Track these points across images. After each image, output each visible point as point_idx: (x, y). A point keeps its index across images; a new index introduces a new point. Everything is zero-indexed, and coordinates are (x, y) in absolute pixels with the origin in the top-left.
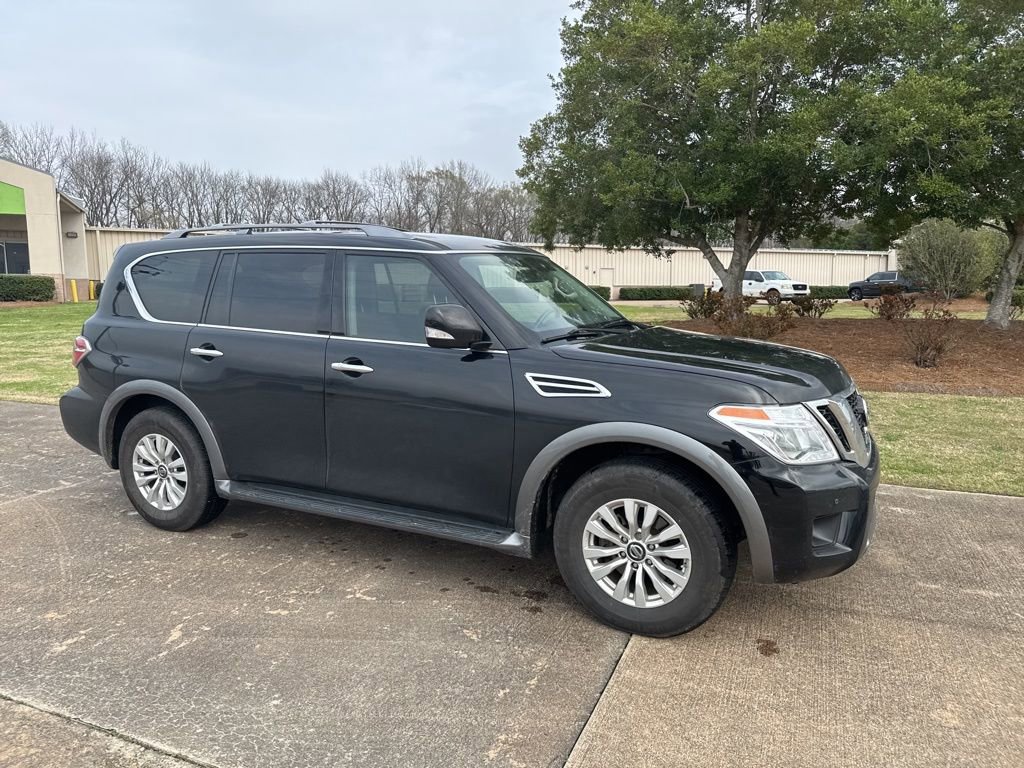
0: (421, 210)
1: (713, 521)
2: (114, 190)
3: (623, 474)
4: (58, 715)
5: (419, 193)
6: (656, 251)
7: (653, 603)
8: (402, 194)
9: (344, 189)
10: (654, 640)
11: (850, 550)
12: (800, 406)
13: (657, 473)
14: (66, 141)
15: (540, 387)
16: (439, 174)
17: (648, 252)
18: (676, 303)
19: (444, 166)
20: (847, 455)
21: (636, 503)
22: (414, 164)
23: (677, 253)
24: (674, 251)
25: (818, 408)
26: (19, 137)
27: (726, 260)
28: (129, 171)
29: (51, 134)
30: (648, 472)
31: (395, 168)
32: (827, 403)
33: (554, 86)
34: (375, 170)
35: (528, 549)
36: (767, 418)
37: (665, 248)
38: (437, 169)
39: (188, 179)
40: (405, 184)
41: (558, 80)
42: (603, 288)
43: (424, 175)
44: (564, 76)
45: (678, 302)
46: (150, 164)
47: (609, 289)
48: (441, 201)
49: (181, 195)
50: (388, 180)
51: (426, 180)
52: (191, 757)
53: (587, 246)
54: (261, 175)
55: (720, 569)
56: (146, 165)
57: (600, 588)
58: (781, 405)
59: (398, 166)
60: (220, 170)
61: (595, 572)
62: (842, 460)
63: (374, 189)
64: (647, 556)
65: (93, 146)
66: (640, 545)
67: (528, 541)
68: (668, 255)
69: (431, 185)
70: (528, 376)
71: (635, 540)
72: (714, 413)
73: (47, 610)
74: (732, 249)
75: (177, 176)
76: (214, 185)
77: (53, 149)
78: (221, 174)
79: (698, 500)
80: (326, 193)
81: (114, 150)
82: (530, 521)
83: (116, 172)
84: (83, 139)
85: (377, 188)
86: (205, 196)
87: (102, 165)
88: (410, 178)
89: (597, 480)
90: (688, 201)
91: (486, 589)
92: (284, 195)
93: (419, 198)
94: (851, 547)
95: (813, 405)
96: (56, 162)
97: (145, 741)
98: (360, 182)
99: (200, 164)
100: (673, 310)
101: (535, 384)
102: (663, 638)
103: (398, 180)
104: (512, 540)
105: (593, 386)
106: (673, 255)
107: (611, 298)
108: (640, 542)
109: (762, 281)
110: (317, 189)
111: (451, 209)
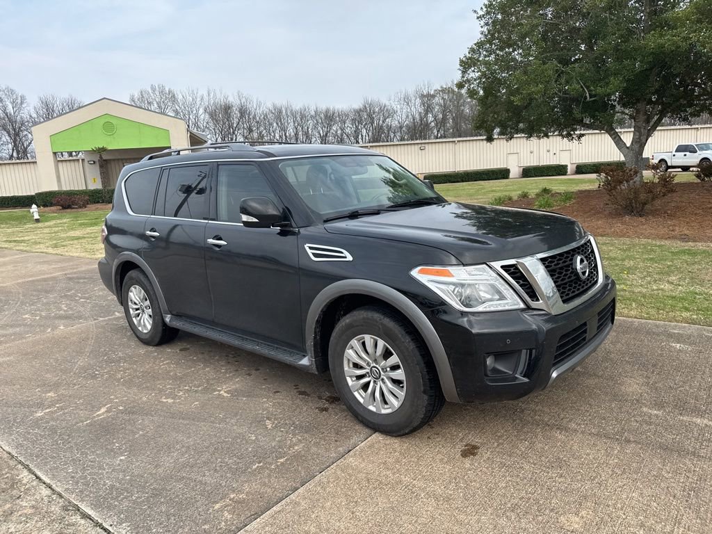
0: (430, 118)
1: (418, 353)
2: (235, 125)
3: (362, 317)
4: (10, 454)
5: (428, 107)
6: (569, 136)
7: (386, 411)
8: (417, 108)
9: (377, 110)
10: (389, 437)
11: (528, 380)
12: (485, 265)
13: (382, 317)
14: (206, 98)
15: (313, 254)
16: (443, 91)
17: (563, 137)
18: (594, 176)
19: (447, 84)
20: (534, 304)
21: (371, 338)
22: (424, 85)
23: (587, 136)
24: (583, 135)
25: (502, 267)
26: (180, 97)
27: (628, 138)
28: (243, 112)
29: (197, 93)
30: (377, 316)
31: (411, 90)
32: (516, 263)
33: (478, 18)
34: (398, 93)
35: (314, 367)
36: (453, 276)
37: (578, 132)
38: (442, 87)
39: (278, 114)
40: (418, 101)
41: (481, 13)
42: (562, 166)
43: (432, 93)
44: (485, 9)
45: (595, 175)
46: (255, 106)
47: (567, 166)
48: (445, 109)
49: (275, 124)
50: (407, 100)
51: (433, 96)
52: (54, 486)
53: (515, 136)
54: (323, 107)
55: (422, 389)
56: (252, 107)
57: (355, 397)
58: (464, 265)
59: (414, 89)
60: (297, 106)
61: (352, 386)
62: (528, 308)
63: (397, 107)
64: (382, 377)
65: (220, 99)
66: (377, 368)
67: (314, 362)
68: (579, 138)
69: (437, 100)
70: (307, 246)
71: (374, 365)
72: (415, 273)
73: (49, 391)
74: (633, 129)
75: (272, 113)
76: (294, 115)
77: (198, 103)
78: (298, 108)
79: (407, 337)
80: (365, 114)
81: (233, 100)
82: (313, 349)
83: (235, 113)
84: (215, 95)
85: (398, 106)
86: (288, 124)
87: (227, 109)
88: (422, 96)
89: (347, 321)
90: (588, 95)
91: (301, 393)
92: (338, 119)
93: (428, 109)
94: (528, 378)
95: (497, 265)
96: (201, 111)
97: (39, 473)
98: (387, 103)
99: (284, 103)
100: (590, 181)
101: (310, 252)
102: (396, 437)
103: (413, 98)
104: (305, 361)
105: (342, 253)
106: (583, 139)
107: (569, 173)
108: (377, 366)
109: (696, 152)
110: (359, 112)
111: (452, 115)
